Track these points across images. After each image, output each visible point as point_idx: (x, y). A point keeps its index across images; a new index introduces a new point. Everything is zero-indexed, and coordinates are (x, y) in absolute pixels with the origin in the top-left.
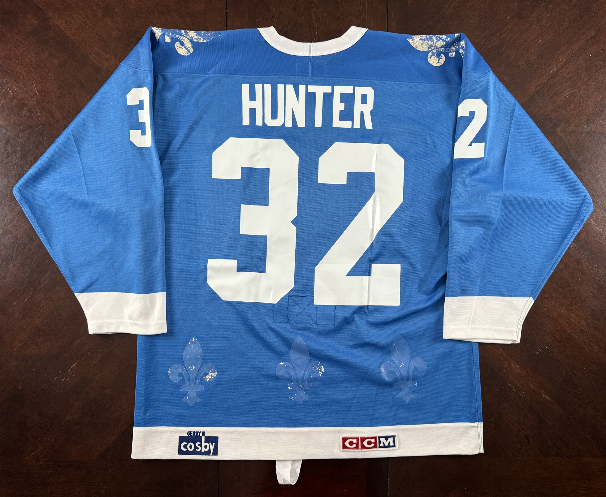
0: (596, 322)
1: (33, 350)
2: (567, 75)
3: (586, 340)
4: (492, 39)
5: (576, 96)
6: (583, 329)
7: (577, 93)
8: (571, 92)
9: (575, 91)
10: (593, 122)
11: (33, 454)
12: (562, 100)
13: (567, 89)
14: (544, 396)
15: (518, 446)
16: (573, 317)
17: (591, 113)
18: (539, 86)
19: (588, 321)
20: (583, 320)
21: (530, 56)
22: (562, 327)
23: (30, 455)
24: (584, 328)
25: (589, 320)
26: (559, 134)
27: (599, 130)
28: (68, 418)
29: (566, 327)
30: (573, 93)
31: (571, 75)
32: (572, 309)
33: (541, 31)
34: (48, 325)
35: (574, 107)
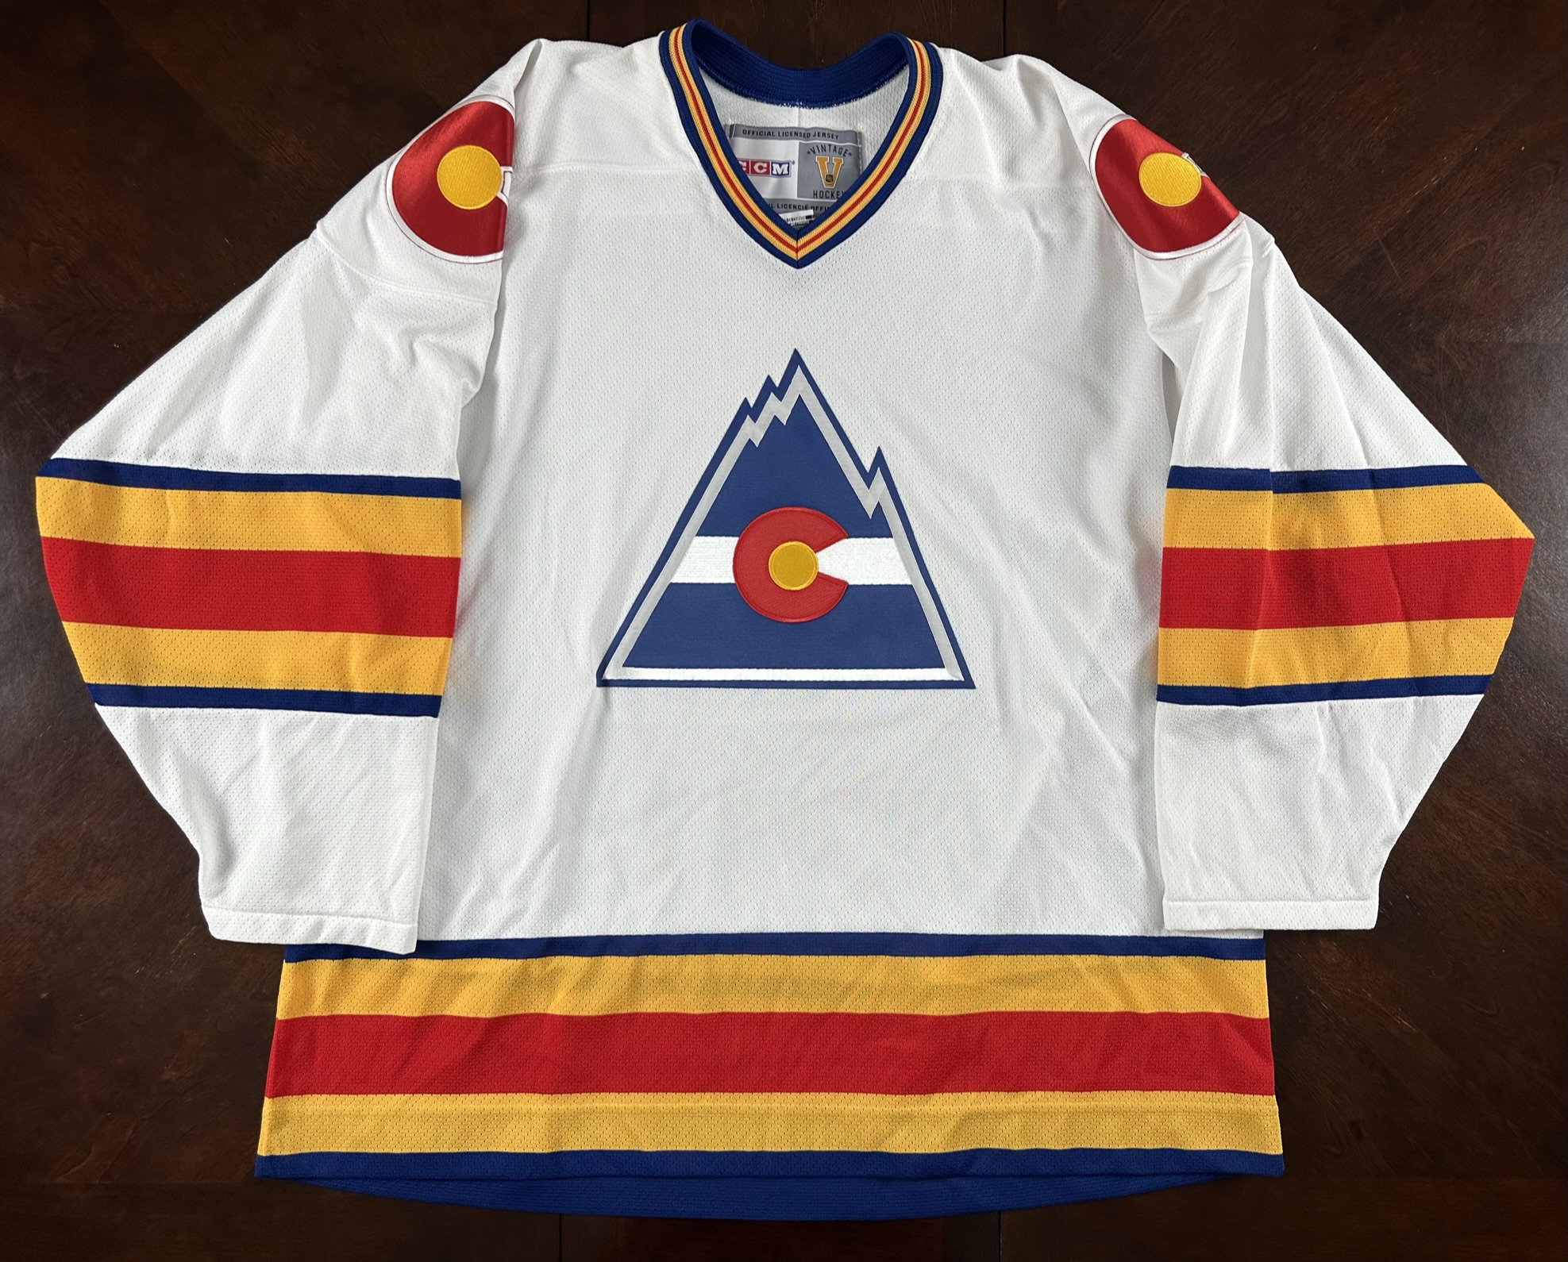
0: (1531, 831)
1: (78, 897)
2: (1461, 197)
3: (1507, 877)
4: (1272, 104)
5: (1486, 250)
6: (1499, 847)
7: (1489, 245)
8: (1474, 240)
9: (1481, 238)
10: (1529, 320)
11: (76, 1168)
12: (1449, 261)
13: (1463, 235)
14: (1400, 1021)
15: (1333, 1150)
16: (1473, 817)
17: (1524, 296)
18: (1391, 226)
19: (1513, 828)
20: (1500, 825)
21: (1369, 148)
22: (1448, 844)
23: (69, 1170)
24: (1502, 846)
25: (1514, 825)
26: (1440, 349)
27: (1542, 338)
28: (169, 1075)
29: (1457, 843)
30: (1479, 241)
31: (1473, 197)
32: (1471, 798)
33: (1396, 83)
34: (117, 834)
35: (1480, 278)
